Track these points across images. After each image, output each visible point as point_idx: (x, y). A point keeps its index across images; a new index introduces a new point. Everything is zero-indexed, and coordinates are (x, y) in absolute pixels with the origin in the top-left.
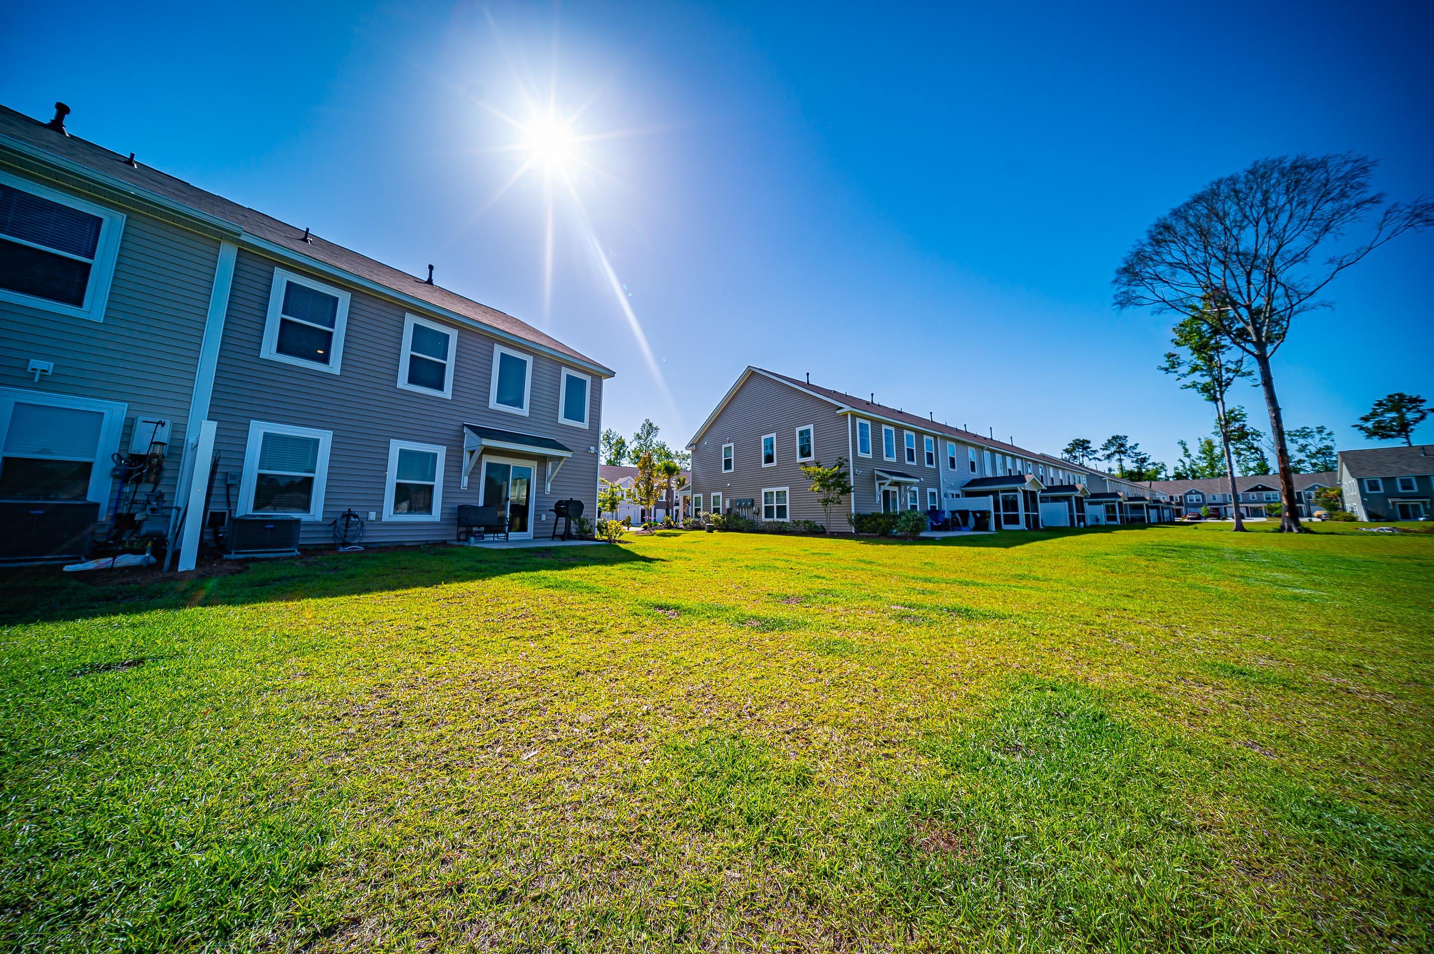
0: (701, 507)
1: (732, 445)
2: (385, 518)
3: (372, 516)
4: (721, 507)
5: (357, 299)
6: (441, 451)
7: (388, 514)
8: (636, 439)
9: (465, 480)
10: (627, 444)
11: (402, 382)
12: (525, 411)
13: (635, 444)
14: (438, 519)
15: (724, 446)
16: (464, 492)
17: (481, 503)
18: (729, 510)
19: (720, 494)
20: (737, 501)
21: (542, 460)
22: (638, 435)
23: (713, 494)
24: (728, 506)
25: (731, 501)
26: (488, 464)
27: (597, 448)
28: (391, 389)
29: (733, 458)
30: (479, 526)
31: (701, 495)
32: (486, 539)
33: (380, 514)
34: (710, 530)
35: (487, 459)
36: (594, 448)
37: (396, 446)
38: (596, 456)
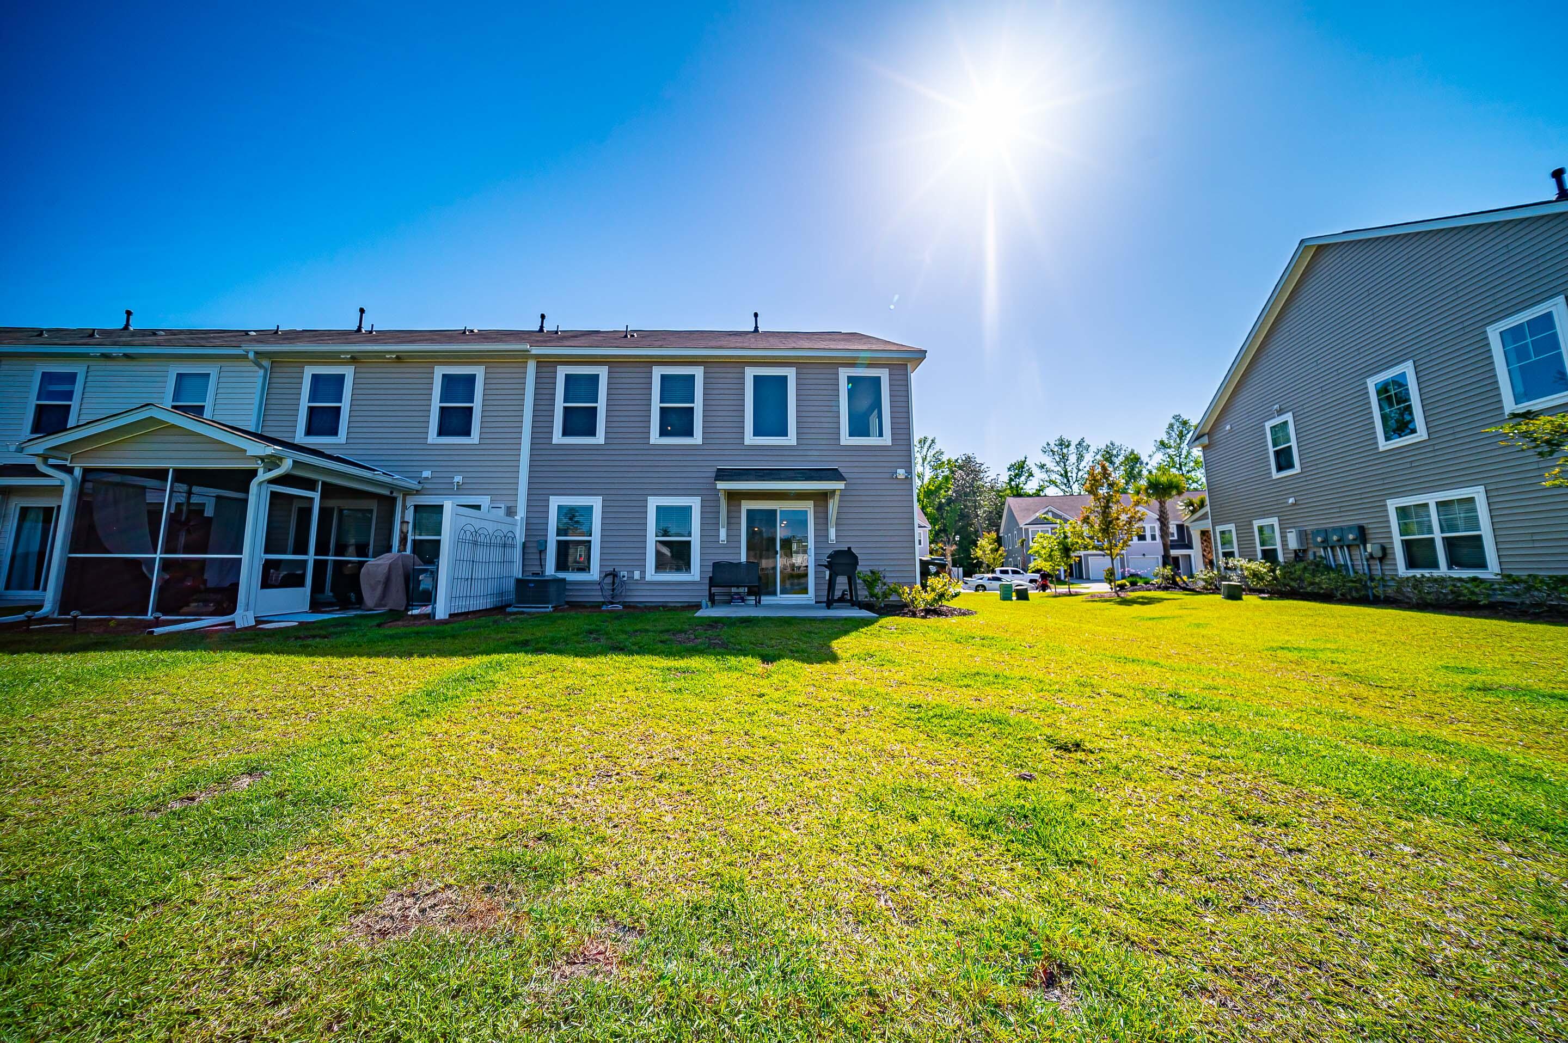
0: (1236, 550)
1: (1288, 417)
2: (648, 577)
3: (637, 575)
4: (1279, 547)
5: (613, 370)
6: (695, 503)
7: (651, 574)
8: (1158, 449)
9: (723, 533)
10: (1145, 459)
11: (655, 437)
12: (791, 439)
13: (1159, 457)
14: (697, 578)
15: (1268, 425)
16: (724, 547)
17: (743, 559)
18: (1299, 555)
19: (1274, 521)
20: (1317, 532)
21: (822, 497)
22: (1162, 443)
23: (1257, 524)
24: (1293, 544)
25: (1302, 535)
26: (748, 511)
27: (909, 470)
28: (647, 447)
29: (1293, 443)
30: (738, 587)
31: (1231, 527)
32: (748, 602)
33: (643, 573)
34: (1234, 594)
35: (746, 505)
36: (903, 471)
37: (653, 503)
38: (908, 481)
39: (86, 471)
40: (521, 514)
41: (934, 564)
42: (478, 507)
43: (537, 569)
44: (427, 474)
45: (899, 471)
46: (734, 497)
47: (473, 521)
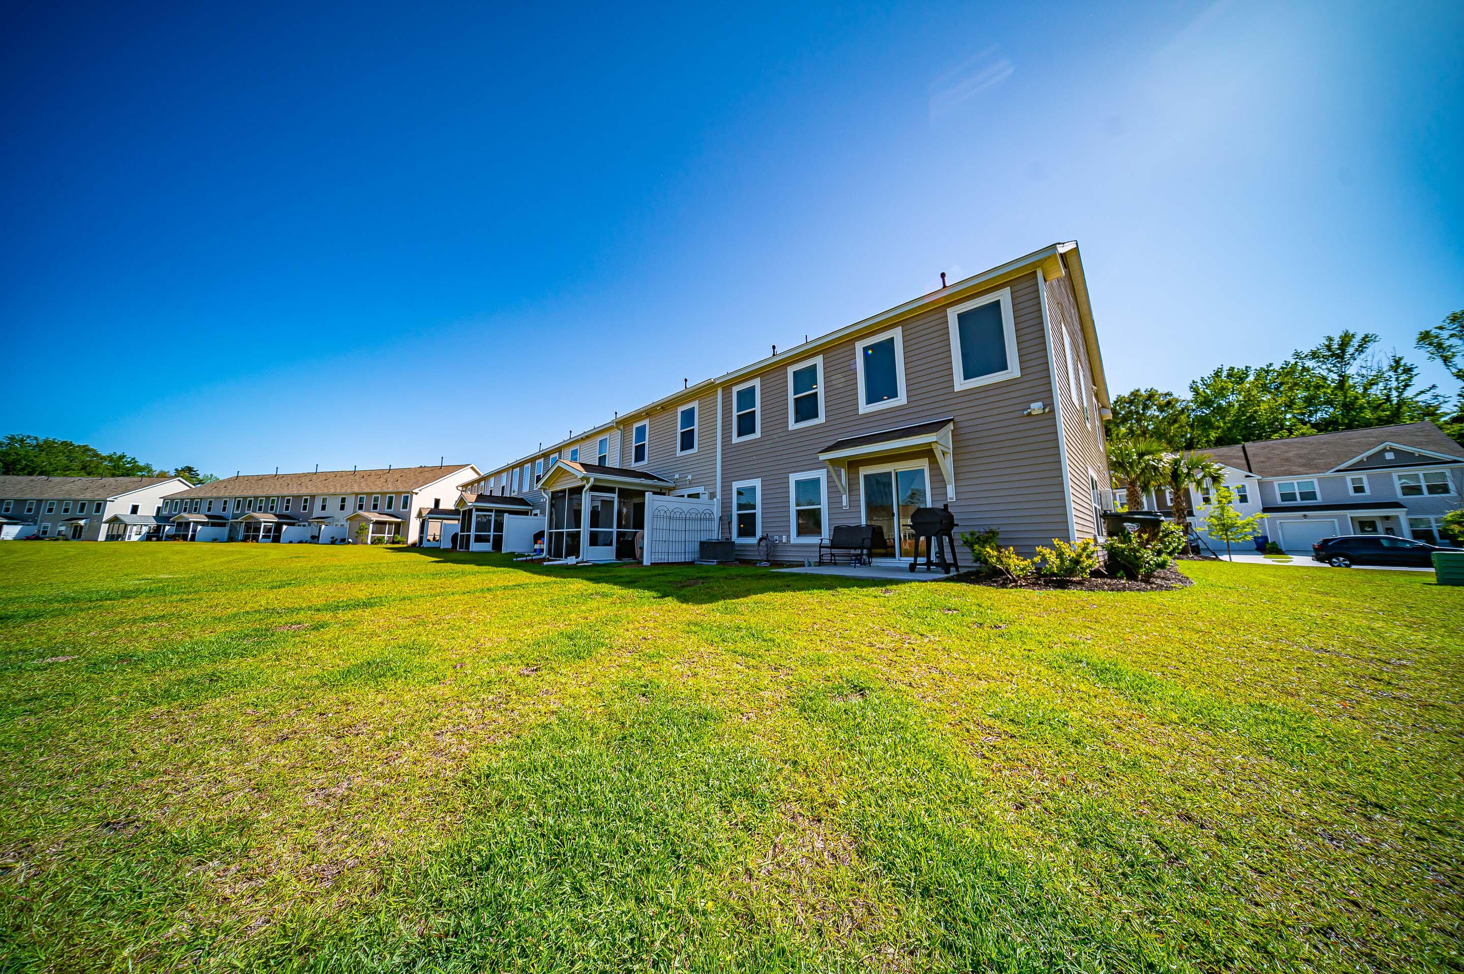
2: (792, 541)
3: (784, 539)
5: (764, 379)
6: (823, 476)
7: (794, 538)
9: (846, 499)
11: (792, 424)
12: (899, 400)
14: (827, 540)
16: (846, 512)
17: (863, 522)
26: (866, 476)
27: (1050, 402)
33: (788, 537)
35: (864, 471)
36: (1040, 404)
37: (793, 478)
38: (1050, 416)
39: (552, 493)
40: (719, 496)
41: (1133, 521)
42: (697, 496)
43: (727, 536)
44: (677, 476)
45: (1033, 405)
46: (853, 464)
47: (665, 504)
